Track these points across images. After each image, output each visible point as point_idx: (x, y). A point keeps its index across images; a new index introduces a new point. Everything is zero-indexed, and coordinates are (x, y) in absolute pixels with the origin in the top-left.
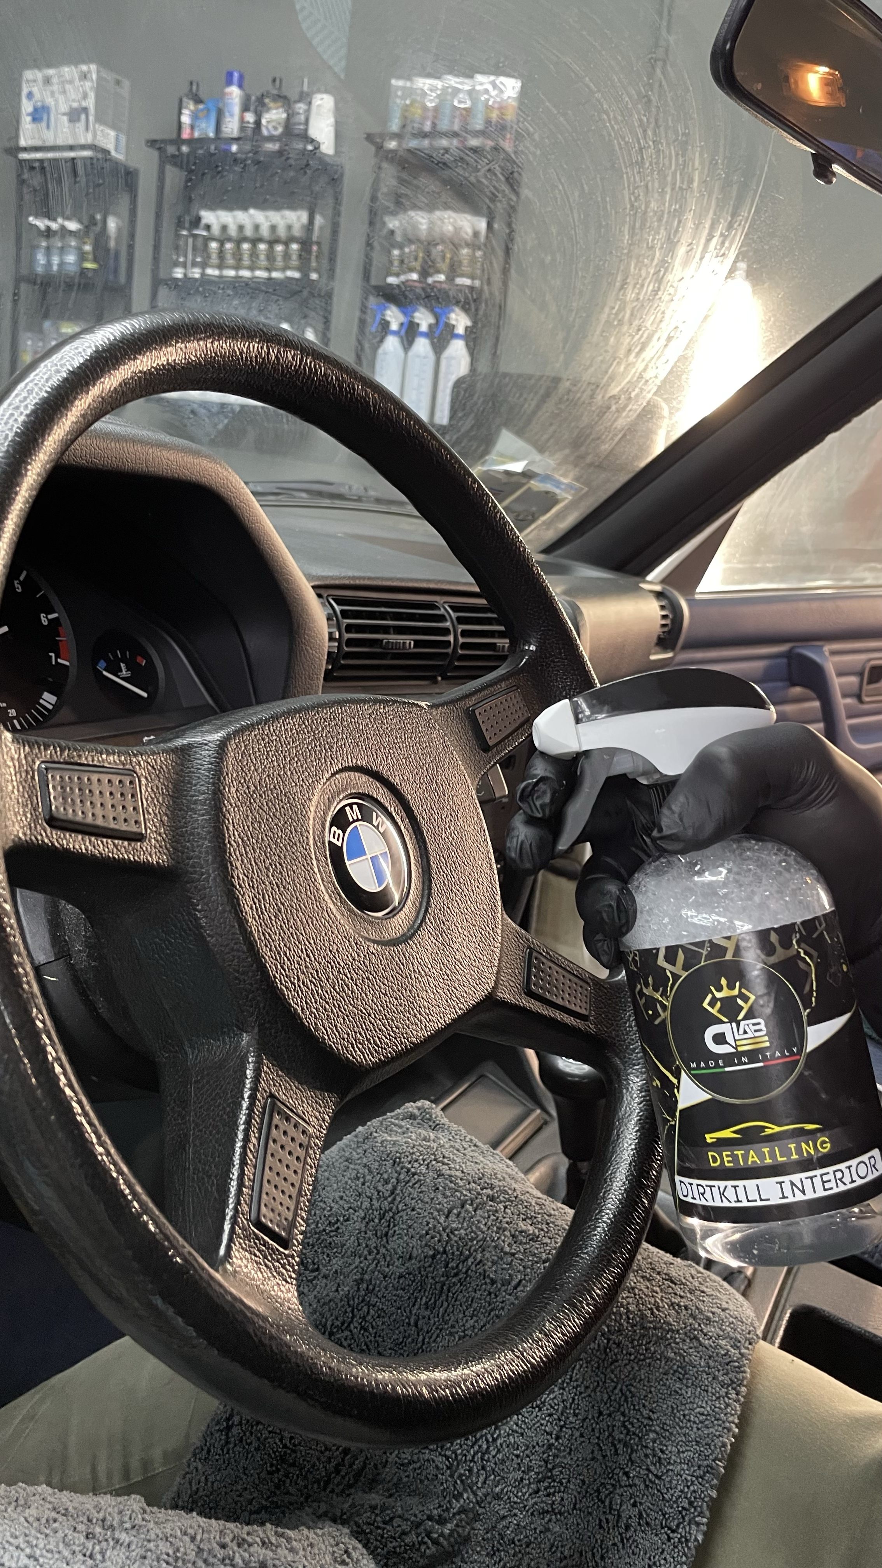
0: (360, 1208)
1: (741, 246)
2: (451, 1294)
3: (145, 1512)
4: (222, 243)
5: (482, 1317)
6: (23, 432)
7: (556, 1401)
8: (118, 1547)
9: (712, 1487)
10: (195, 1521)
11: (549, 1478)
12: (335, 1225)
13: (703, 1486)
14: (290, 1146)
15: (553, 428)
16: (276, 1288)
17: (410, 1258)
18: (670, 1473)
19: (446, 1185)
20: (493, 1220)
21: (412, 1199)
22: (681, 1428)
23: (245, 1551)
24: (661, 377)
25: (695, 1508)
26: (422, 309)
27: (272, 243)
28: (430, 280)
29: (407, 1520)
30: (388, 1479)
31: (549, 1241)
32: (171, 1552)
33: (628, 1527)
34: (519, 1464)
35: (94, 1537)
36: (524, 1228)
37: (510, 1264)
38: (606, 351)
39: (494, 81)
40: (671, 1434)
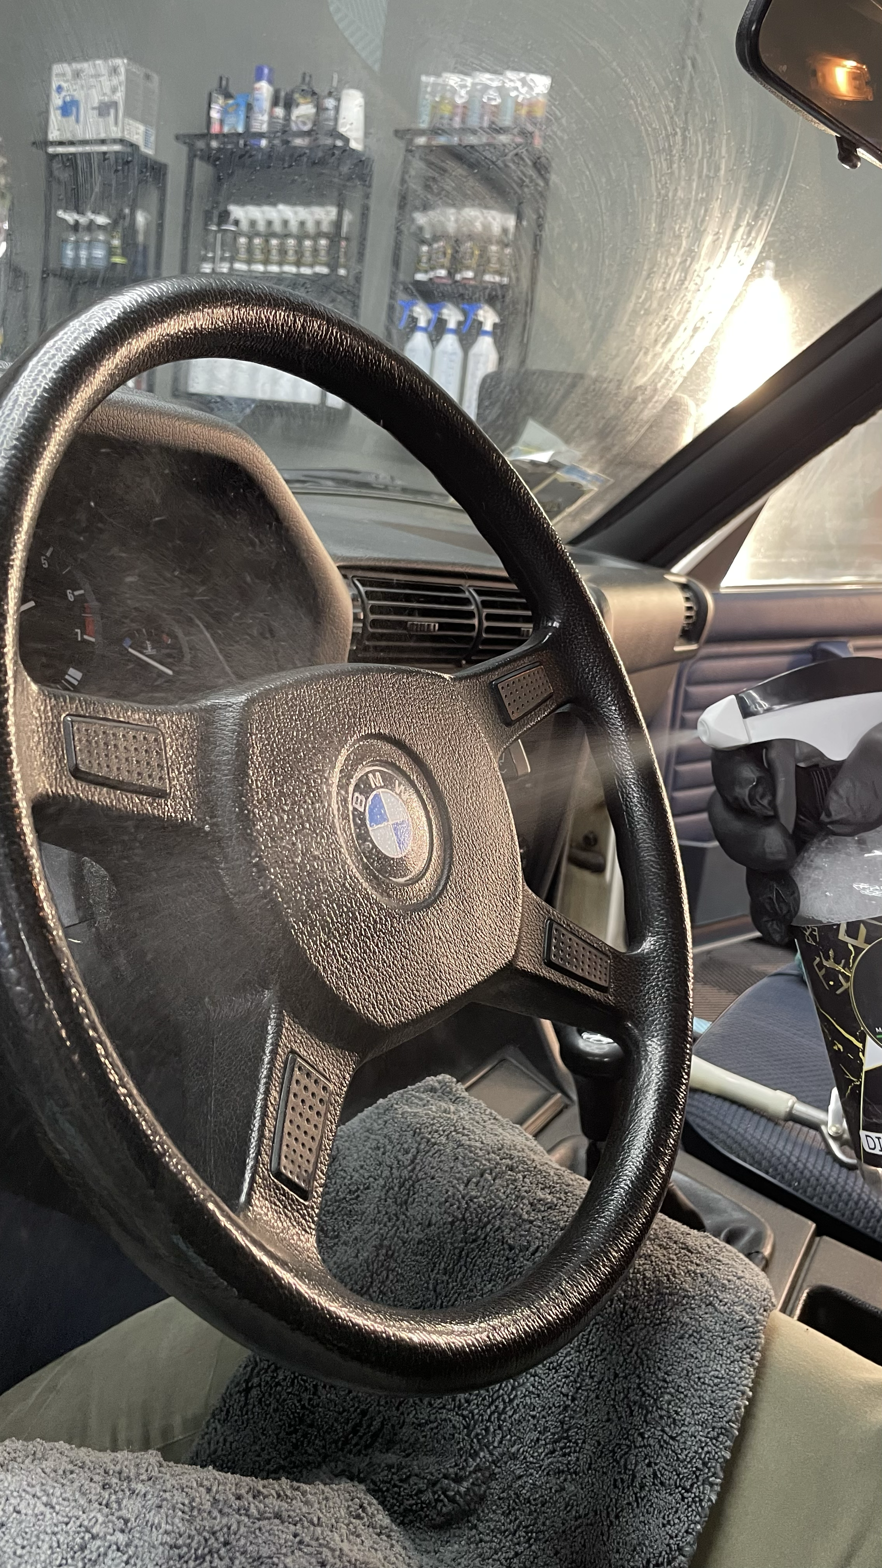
0: (381, 1176)
1: (768, 236)
2: (470, 1260)
3: (161, 1465)
4: (250, 239)
5: (500, 1281)
6: (50, 388)
7: (572, 1363)
8: (134, 1496)
9: (726, 1448)
10: (211, 1474)
11: (565, 1438)
12: (356, 1193)
13: (717, 1447)
14: (310, 1101)
15: (579, 418)
16: (295, 1237)
17: (429, 1225)
18: (684, 1434)
19: (465, 1155)
20: (512, 1189)
21: (432, 1168)
22: (696, 1390)
23: (260, 1502)
24: (688, 368)
25: (709, 1469)
26: (450, 306)
27: (300, 238)
28: (458, 277)
29: (424, 1478)
30: (405, 1439)
31: (566, 1209)
32: (187, 1502)
33: (642, 1487)
34: (535, 1425)
35: (110, 1487)
36: (542, 1196)
37: (528, 1231)
38: (633, 341)
39: (524, 78)
40: (686, 1396)
